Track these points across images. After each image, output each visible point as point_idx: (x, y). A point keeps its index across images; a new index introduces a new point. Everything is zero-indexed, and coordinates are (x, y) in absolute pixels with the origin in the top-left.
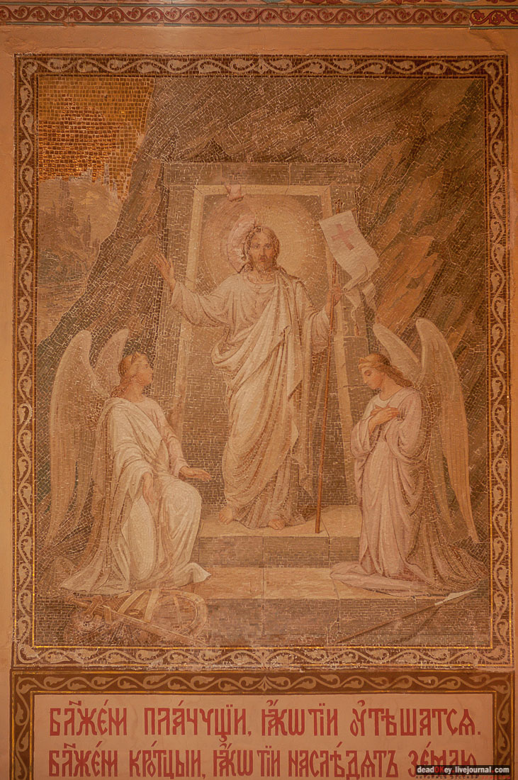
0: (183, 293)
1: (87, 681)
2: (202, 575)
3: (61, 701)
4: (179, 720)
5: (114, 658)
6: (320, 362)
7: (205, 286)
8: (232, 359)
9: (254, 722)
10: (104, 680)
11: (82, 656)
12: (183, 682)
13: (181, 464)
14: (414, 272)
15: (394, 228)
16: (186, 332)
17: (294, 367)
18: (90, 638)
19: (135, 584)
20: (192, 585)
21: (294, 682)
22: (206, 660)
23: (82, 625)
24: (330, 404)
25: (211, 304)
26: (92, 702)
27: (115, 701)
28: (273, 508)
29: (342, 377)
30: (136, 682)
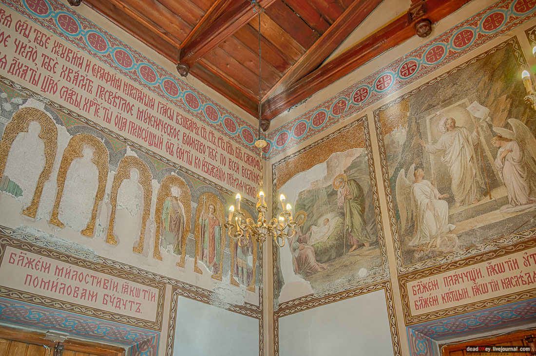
0: (429, 147)
1: (421, 273)
2: (453, 227)
3: (415, 283)
4: (456, 279)
5: (430, 263)
6: (477, 147)
7: (435, 142)
8: (448, 158)
9: (484, 272)
10: (427, 272)
11: (419, 266)
12: (455, 265)
13: (439, 195)
14: (502, 107)
15: (492, 98)
16: (432, 157)
17: (469, 152)
18: (421, 259)
19: (431, 237)
20: (450, 231)
21: (496, 253)
22: (461, 255)
23: (417, 256)
24: (484, 158)
25: (438, 146)
26: (425, 280)
27: (432, 278)
28: (472, 198)
29: (486, 148)
30: (438, 269)
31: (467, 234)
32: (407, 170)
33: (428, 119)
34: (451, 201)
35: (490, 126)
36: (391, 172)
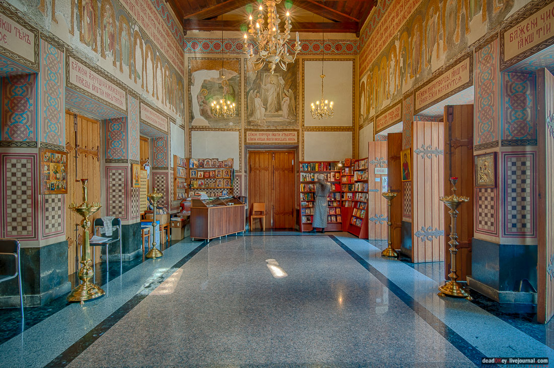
0: (263, 86)
2: (265, 118)
3: (250, 132)
4: (263, 135)
5: (256, 128)
6: (278, 94)
8: (268, 93)
9: (271, 135)
10: (254, 130)
11: (252, 127)
12: (263, 130)
13: (263, 106)
14: (288, 84)
15: (286, 79)
17: (275, 95)
19: (258, 119)
21: (275, 130)
22: (266, 128)
23: (252, 124)
25: (266, 87)
30: (258, 130)
31: (269, 122)
32: (254, 92)
33: (265, 74)
34: (266, 109)
35: (284, 89)
36: (248, 90)
